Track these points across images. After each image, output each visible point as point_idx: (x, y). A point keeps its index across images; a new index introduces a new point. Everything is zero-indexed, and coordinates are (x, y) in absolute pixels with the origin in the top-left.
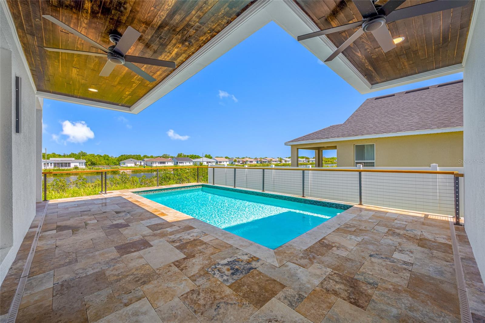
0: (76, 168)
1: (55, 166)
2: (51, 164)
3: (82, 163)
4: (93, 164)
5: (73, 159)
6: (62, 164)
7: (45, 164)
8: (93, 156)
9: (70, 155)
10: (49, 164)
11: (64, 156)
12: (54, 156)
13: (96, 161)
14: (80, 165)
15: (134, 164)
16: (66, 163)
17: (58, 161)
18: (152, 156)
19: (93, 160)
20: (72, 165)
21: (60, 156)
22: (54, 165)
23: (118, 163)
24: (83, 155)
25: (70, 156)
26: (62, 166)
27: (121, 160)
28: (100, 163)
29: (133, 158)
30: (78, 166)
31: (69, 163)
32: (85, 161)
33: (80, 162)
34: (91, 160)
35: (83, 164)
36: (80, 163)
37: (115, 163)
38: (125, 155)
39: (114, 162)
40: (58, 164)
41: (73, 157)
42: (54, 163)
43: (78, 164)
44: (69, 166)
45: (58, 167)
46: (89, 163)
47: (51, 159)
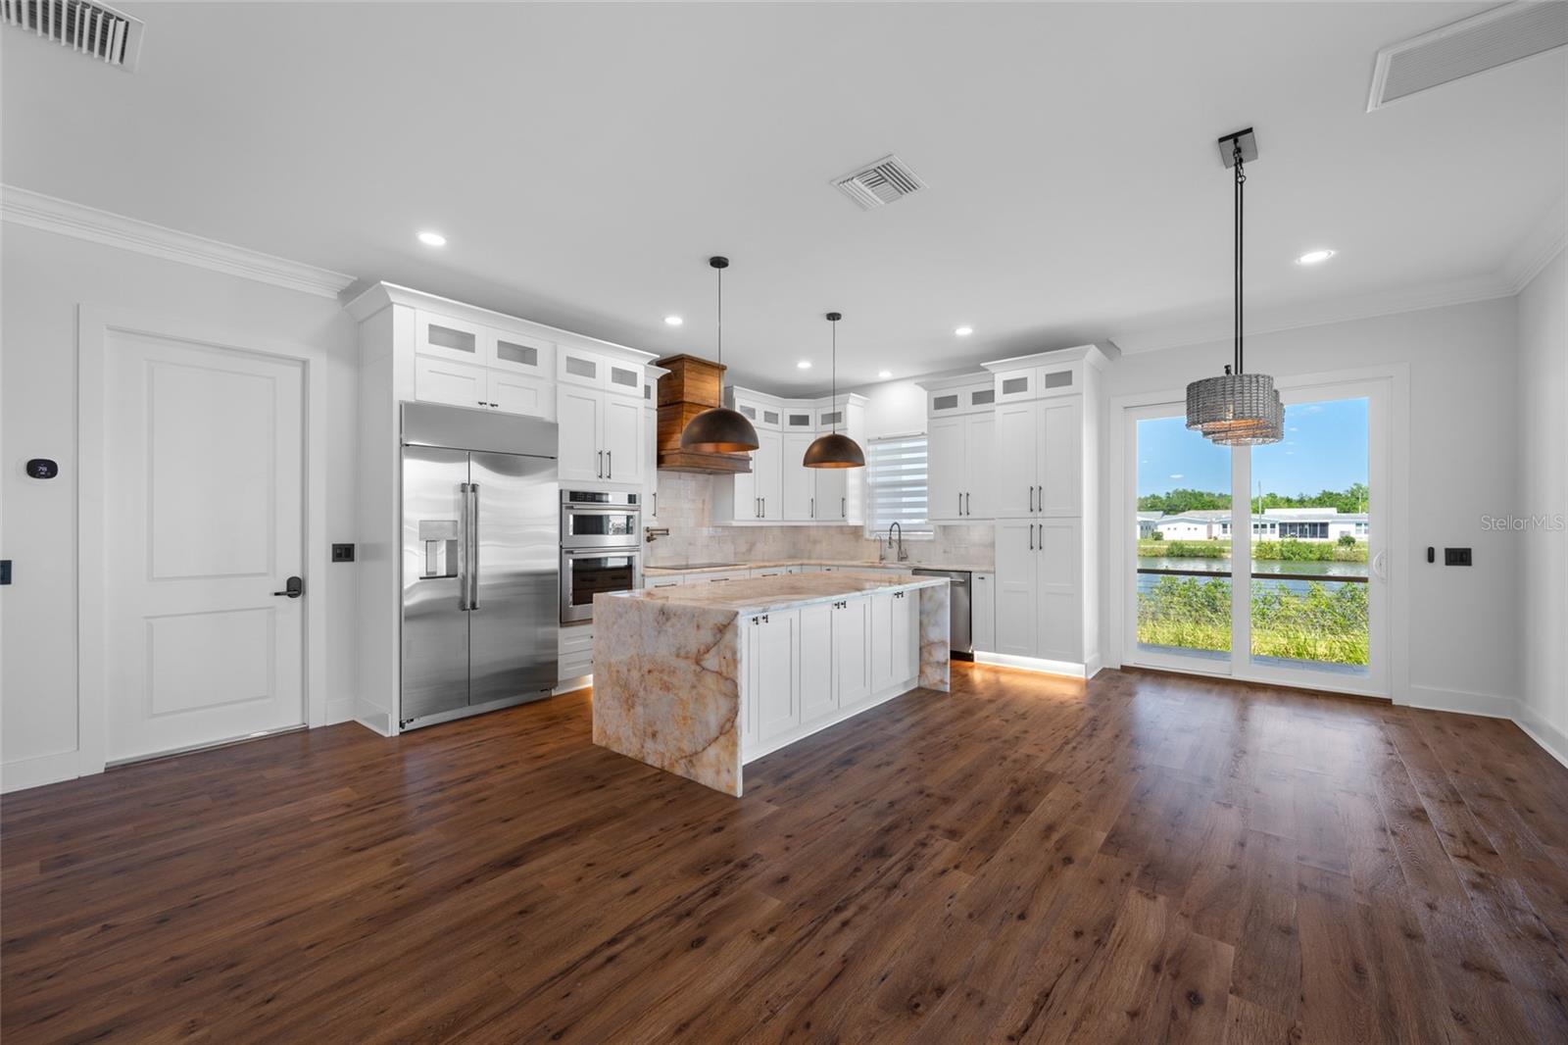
0: (1347, 541)
1: (1282, 533)
2: (1273, 526)
5: (1333, 511)
6: (1302, 528)
9: (1320, 499)
10: (1268, 526)
11: (1302, 503)
12: (1274, 502)
16: (1315, 525)
21: (1289, 502)
22: (1280, 530)
25: (1321, 501)
26: (1303, 534)
30: (1353, 535)
31: (1324, 525)
33: (1359, 521)
40: (1292, 525)
41: (1331, 506)
42: (1280, 524)
44: (1324, 534)
45: (1292, 536)
47: (1268, 511)
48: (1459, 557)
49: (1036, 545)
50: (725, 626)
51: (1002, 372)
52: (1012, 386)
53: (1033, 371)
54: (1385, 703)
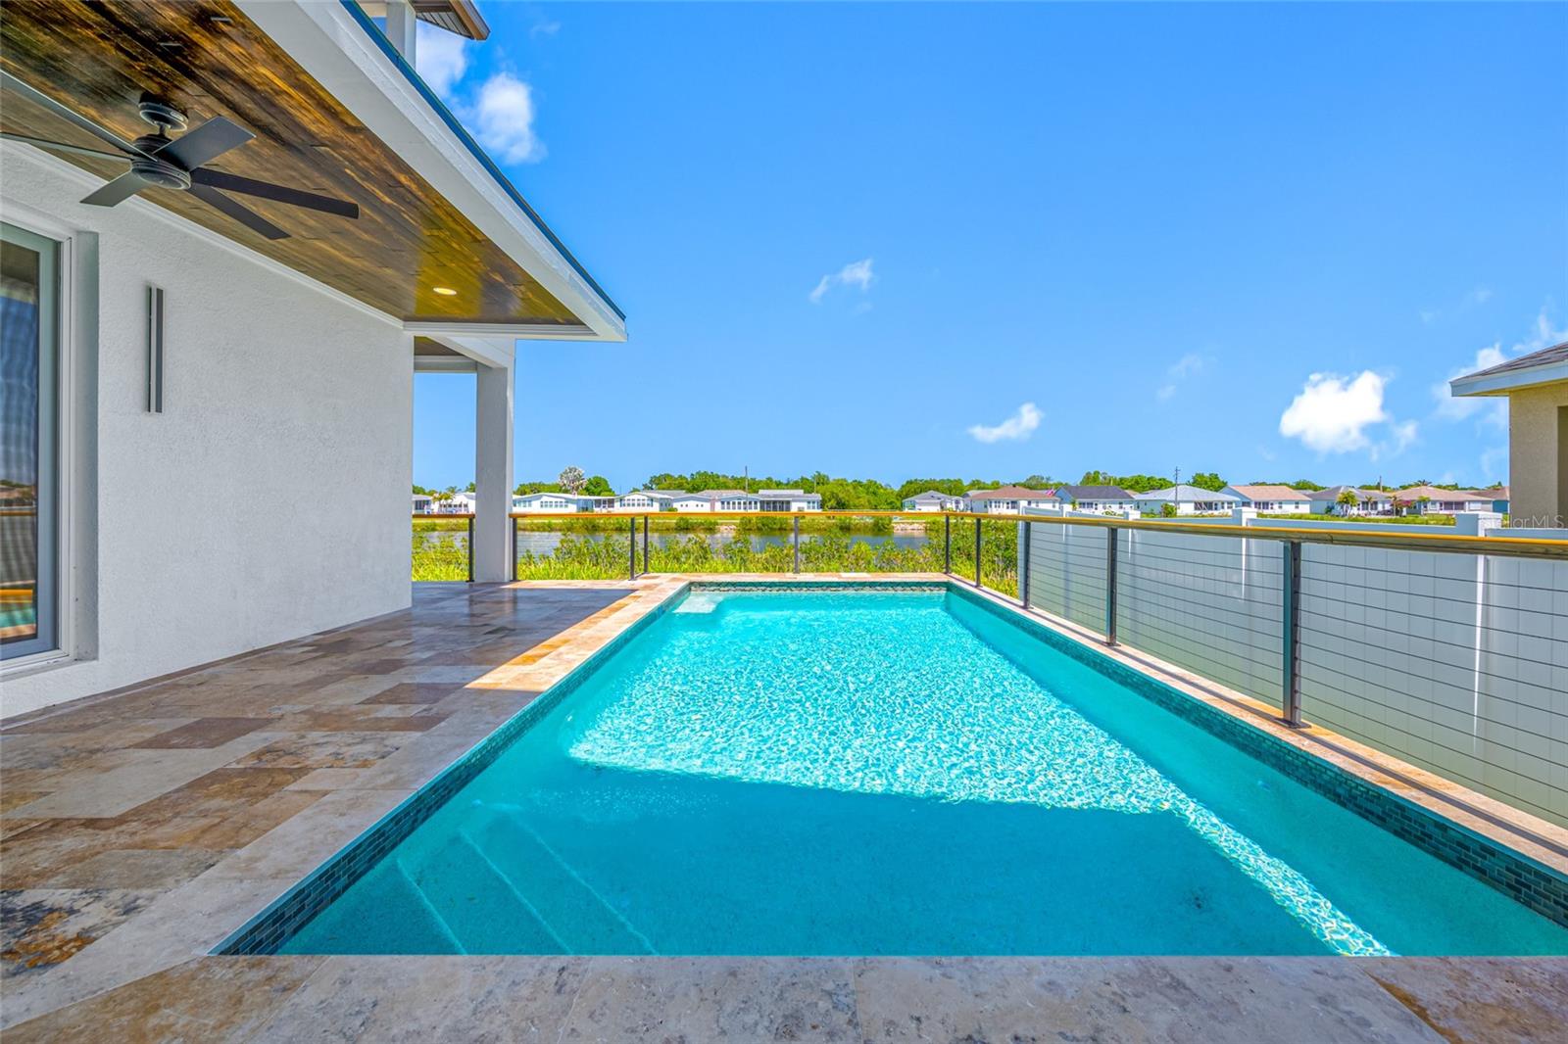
3: (814, 502)
4: (841, 505)
7: (745, 503)
8: (842, 483)
13: (847, 498)
14: (809, 508)
15: (939, 507)
17: (769, 496)
18: (998, 483)
19: (841, 495)
20: (794, 507)
23: (899, 504)
24: (821, 480)
27: (907, 496)
28: (856, 502)
29: (937, 490)
32: (819, 497)
34: (837, 495)
35: (816, 505)
36: (809, 502)
37: (891, 503)
38: (916, 480)
39: (889, 501)
43: (804, 505)
46: (833, 503)
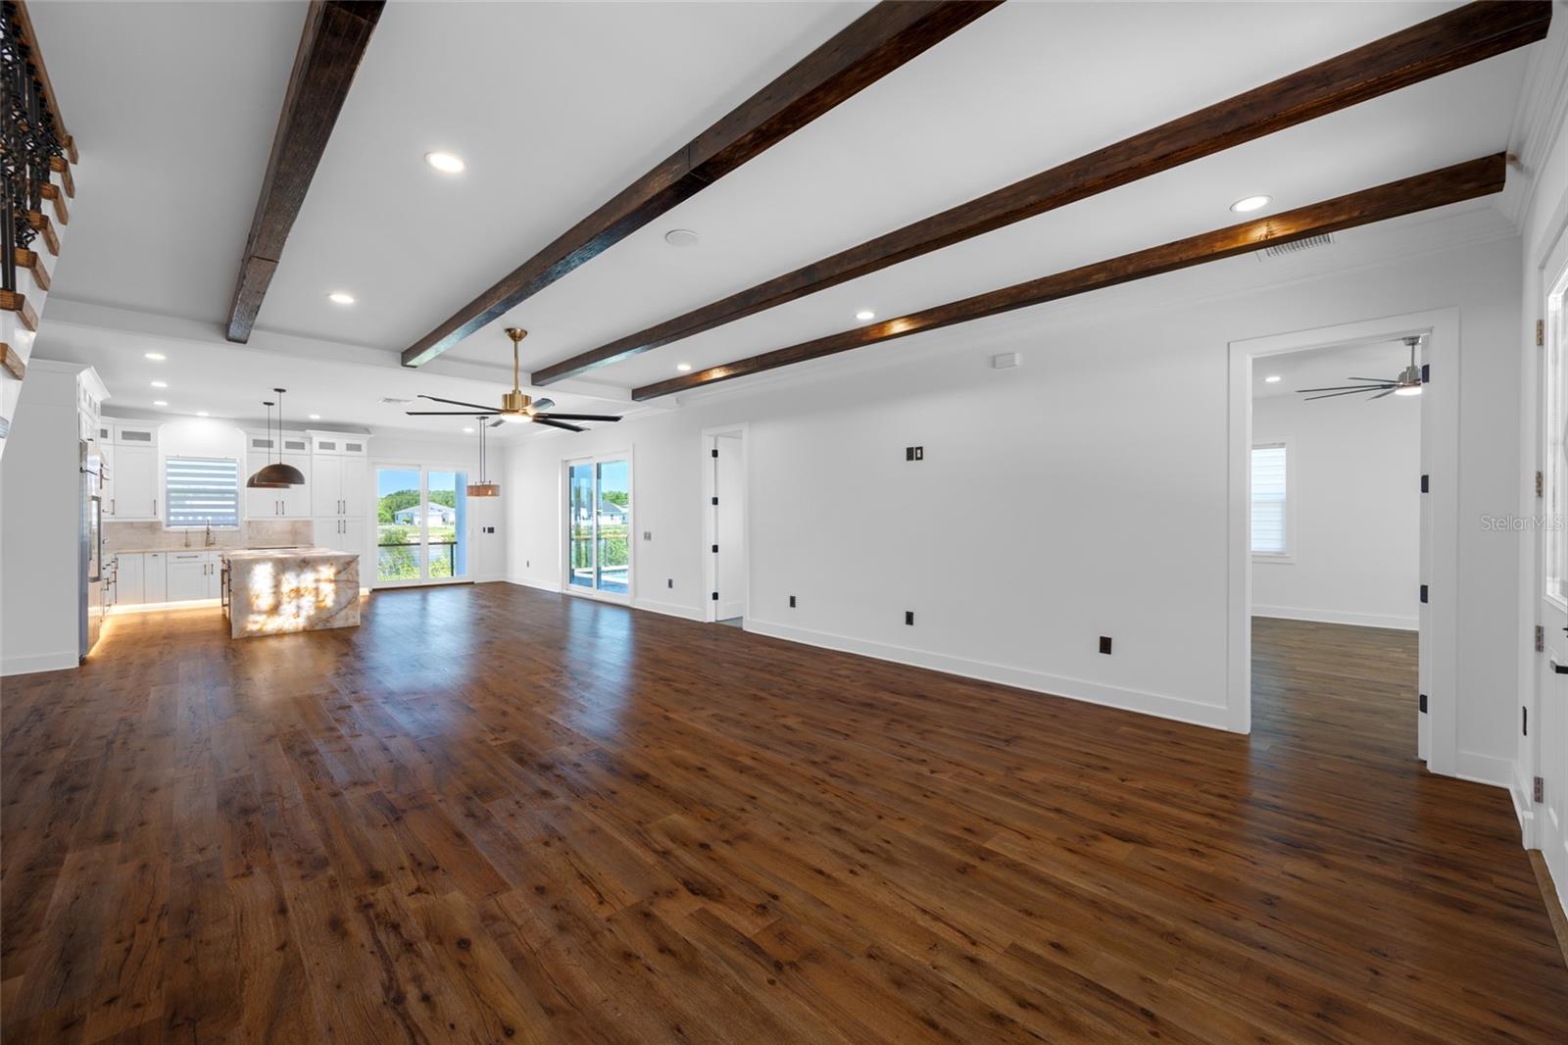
48: (491, 530)
49: (342, 530)
50: (351, 562)
51: (319, 437)
52: (323, 445)
53: (341, 440)
54: (473, 583)
